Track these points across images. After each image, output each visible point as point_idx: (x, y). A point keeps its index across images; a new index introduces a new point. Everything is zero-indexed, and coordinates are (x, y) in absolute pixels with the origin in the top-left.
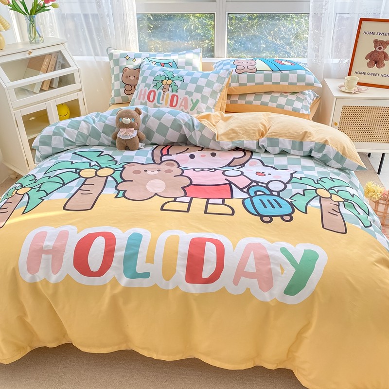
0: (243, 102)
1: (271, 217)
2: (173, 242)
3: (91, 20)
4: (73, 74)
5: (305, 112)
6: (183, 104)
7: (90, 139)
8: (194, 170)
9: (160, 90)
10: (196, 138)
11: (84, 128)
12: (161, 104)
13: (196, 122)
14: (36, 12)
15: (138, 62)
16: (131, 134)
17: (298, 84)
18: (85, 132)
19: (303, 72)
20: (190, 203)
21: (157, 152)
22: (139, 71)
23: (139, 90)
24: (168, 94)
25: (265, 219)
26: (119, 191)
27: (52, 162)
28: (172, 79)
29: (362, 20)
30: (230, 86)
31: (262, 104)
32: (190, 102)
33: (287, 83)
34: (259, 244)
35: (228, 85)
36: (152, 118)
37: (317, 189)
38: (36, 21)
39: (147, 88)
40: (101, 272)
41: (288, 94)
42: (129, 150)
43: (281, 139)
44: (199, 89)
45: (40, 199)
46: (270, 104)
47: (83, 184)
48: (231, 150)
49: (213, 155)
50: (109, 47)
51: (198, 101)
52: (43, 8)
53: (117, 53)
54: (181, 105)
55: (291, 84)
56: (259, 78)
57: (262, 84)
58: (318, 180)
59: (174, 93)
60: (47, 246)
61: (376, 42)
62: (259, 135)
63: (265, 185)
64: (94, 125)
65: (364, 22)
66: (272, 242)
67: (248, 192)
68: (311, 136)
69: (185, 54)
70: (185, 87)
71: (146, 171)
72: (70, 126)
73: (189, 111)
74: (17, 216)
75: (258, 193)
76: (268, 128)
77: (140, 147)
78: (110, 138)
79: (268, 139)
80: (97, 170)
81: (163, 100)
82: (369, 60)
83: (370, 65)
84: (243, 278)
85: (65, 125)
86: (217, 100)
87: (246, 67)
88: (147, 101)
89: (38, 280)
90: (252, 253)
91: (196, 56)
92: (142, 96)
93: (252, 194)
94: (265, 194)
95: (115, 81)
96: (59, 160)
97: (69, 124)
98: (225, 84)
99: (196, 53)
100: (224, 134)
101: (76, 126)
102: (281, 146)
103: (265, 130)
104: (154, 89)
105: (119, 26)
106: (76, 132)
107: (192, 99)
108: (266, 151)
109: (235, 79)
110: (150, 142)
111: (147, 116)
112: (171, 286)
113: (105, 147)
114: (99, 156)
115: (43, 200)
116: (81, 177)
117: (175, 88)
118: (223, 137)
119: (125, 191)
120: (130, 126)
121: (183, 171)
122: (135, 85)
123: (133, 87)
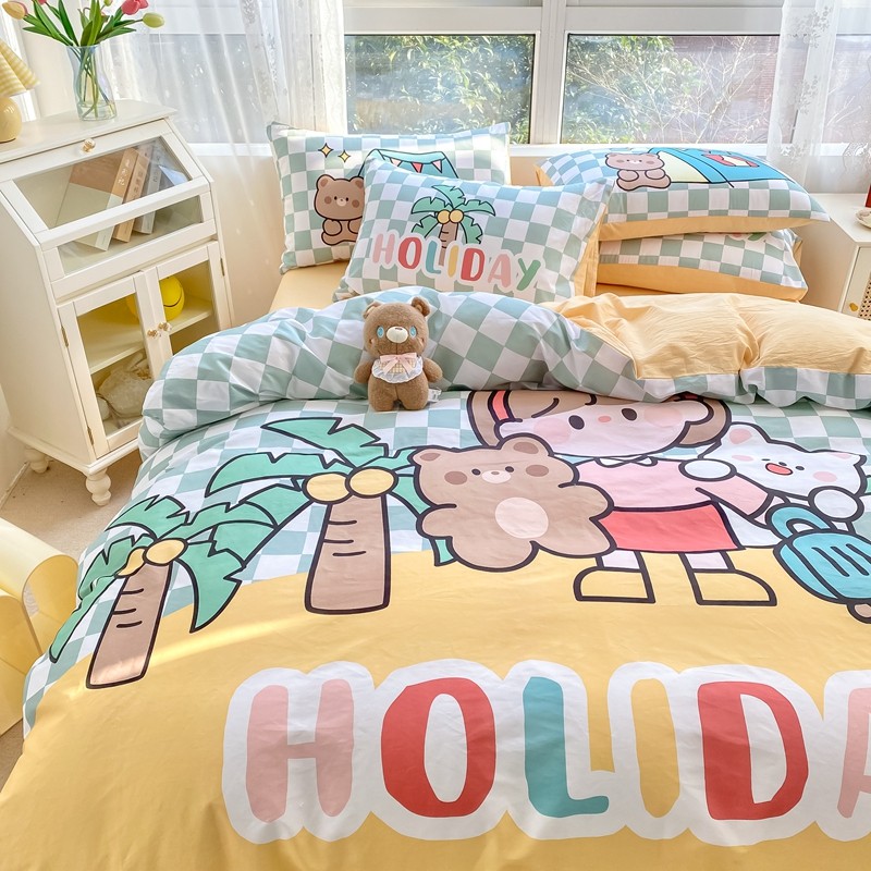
0: (633, 259)
2: (650, 703)
3: (226, 52)
4: (198, 197)
5: (794, 284)
6: (499, 272)
7: (295, 383)
8: (597, 460)
9: (433, 238)
10: (576, 370)
11: (279, 356)
12: (439, 272)
13: (573, 330)
14: (98, 38)
15: (355, 160)
16: (409, 368)
17: (772, 214)
18: (283, 365)
19: (782, 185)
20: (643, 570)
21: (481, 409)
22: (361, 185)
24: (455, 249)
25: (861, 610)
26: (432, 539)
27: (214, 456)
28: (462, 208)
30: (606, 222)
31: (684, 263)
32: (515, 268)
33: (745, 213)
35: (605, 219)
36: (454, 321)
38: (98, 63)
39: (395, 232)
40: (469, 801)
41: (745, 238)
42: (406, 409)
43: (801, 370)
44: (537, 234)
45: (228, 578)
46: (703, 264)
47: (327, 522)
48: (669, 400)
49: (630, 415)
50: (273, 123)
51: (536, 265)
52: (119, 29)
53: (298, 137)
54: (492, 275)
55: (753, 214)
56: (677, 200)
57: (685, 214)
59: (475, 246)
60: (299, 734)
62: (739, 359)
63: (806, 503)
64: (304, 346)
67: (769, 526)
69: (470, 137)
70: (499, 228)
71: (476, 472)
72: (244, 350)
73: (516, 292)
74: (175, 640)
75: (799, 527)
76: (756, 338)
78: (350, 380)
79: (767, 369)
80: (348, 478)
81: (441, 263)
84: (863, 796)
85: (228, 350)
86: (580, 259)
87: (642, 174)
88: (399, 264)
89: (284, 836)
91: (497, 142)
92: (383, 254)
93: (788, 534)
95: (296, 210)
96: (231, 448)
97: (239, 347)
98: (598, 218)
99: (496, 136)
100: (651, 361)
101: (257, 350)
102: (802, 389)
103: (753, 345)
104: (415, 235)
105: (299, 67)
106: (262, 367)
107: (520, 261)
108: (759, 400)
109: (617, 205)
110: (449, 384)
111: (438, 314)
112: (668, 829)
113: (335, 404)
114: (333, 431)
115: (239, 582)
116: (312, 500)
117: (473, 232)
118: (650, 368)
119: (449, 540)
120: (407, 347)
121: (573, 467)
122: (350, 221)
123: (345, 224)
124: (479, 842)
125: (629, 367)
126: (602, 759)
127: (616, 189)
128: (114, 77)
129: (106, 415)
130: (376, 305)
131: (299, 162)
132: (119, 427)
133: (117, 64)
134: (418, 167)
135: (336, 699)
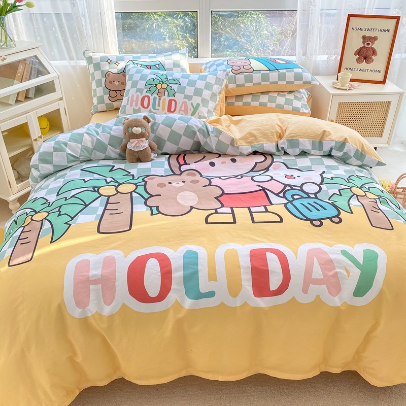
0: (241, 104)
1: (320, 220)
2: (231, 257)
3: (64, 20)
4: (53, 81)
5: (306, 111)
6: (183, 108)
7: (95, 153)
8: (220, 178)
10: (212, 144)
11: (88, 141)
12: (158, 110)
13: (210, 127)
14: (6, 13)
15: (122, 65)
16: (143, 144)
17: (296, 83)
18: (89, 145)
19: (300, 70)
20: (233, 213)
21: (173, 161)
22: (125, 76)
23: (130, 96)
24: (165, 99)
25: (315, 223)
26: (151, 207)
27: (60, 182)
28: (166, 82)
29: (350, 16)
30: (227, 87)
31: (261, 104)
32: (190, 106)
33: (285, 83)
34: (319, 249)
35: (227, 86)
36: (161, 125)
37: (351, 188)
39: (139, 93)
40: (161, 297)
41: (286, 93)
43: (301, 140)
44: (198, 92)
45: (66, 223)
46: (269, 105)
47: (107, 203)
48: (249, 155)
49: (234, 161)
50: (86, 50)
51: (198, 105)
52: (15, 8)
53: (97, 56)
54: (180, 110)
55: (288, 83)
56: (257, 78)
57: (260, 84)
58: (348, 179)
59: (172, 98)
60: (95, 275)
61: (364, 38)
62: (277, 137)
63: (299, 188)
64: (98, 137)
65: (351, 19)
66: (331, 246)
67: (284, 197)
68: (330, 134)
69: (171, 55)
70: (182, 90)
71: (170, 183)
72: (72, 139)
74: (44, 246)
75: (296, 197)
76: (284, 129)
77: (152, 158)
78: (118, 151)
79: (288, 140)
80: (116, 187)
81: (159, 106)
82: (358, 56)
83: (359, 61)
84: (312, 286)
85: (66, 139)
86: (217, 103)
87: (242, 67)
88: (141, 107)
90: (315, 259)
91: (183, 57)
92: (134, 103)
93: (291, 199)
94: (302, 197)
95: (97, 87)
96: (67, 178)
97: (70, 138)
98: (223, 86)
99: (183, 54)
100: (242, 139)
101: (78, 139)
102: (302, 147)
103: (282, 132)
104: (147, 94)
105: (96, 26)
106: (80, 146)
107: (192, 104)
108: (286, 153)
109: (232, 80)
110: (161, 152)
111: (154, 124)
112: (238, 302)
113: (112, 161)
114: (111, 171)
115: (70, 225)
116: (101, 195)
117: (172, 92)
118: (241, 142)
119: (157, 207)
120: (141, 136)
121: (209, 180)
122: (120, 91)
123: (118, 92)
124: (166, 312)
125: (233, 142)
126: (212, 277)
127: (231, 74)
128: (15, 32)
129: (17, 177)
130: (127, 119)
131: (97, 66)
132: (22, 181)
133: (16, 26)
134: (149, 67)
135: (109, 262)
